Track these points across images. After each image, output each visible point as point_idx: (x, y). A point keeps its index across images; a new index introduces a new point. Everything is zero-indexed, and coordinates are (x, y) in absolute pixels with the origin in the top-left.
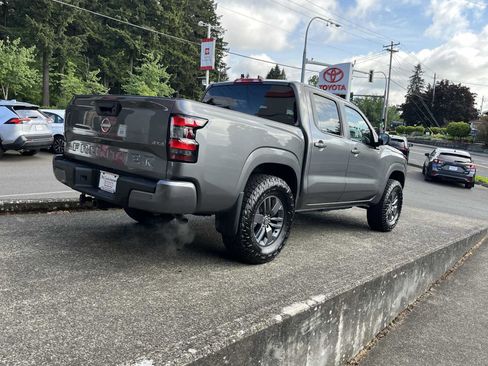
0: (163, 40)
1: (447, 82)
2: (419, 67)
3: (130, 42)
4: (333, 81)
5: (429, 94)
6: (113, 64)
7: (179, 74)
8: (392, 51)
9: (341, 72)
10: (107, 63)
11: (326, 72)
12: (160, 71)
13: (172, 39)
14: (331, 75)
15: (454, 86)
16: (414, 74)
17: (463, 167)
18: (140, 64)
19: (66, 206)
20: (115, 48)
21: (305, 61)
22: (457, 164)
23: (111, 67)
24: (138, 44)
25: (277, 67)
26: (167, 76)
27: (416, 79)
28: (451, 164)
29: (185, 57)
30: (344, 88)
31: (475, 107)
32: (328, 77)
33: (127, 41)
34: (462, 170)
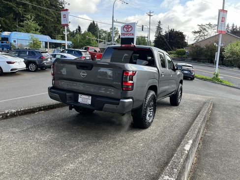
0: (34, 8)
1: (174, 30)
2: (160, 22)
3: (16, 9)
4: (128, 31)
5: (166, 35)
6: (7, 21)
7: (44, 26)
8: (150, 15)
9: (131, 27)
10: (4, 21)
11: (124, 27)
12: (35, 25)
13: (39, 8)
14: (127, 28)
15: (176, 32)
16: (158, 25)
17: (190, 71)
18: (22, 21)
19: (42, 108)
20: (7, 12)
21: (113, 21)
22: (187, 70)
23: (6, 23)
24: (20, 10)
25: (94, 22)
26: (39, 28)
27: (159, 28)
28: (185, 70)
29: (47, 17)
30: (133, 34)
31: (186, 41)
32: (125, 29)
33: (14, 9)
34: (189, 73)
